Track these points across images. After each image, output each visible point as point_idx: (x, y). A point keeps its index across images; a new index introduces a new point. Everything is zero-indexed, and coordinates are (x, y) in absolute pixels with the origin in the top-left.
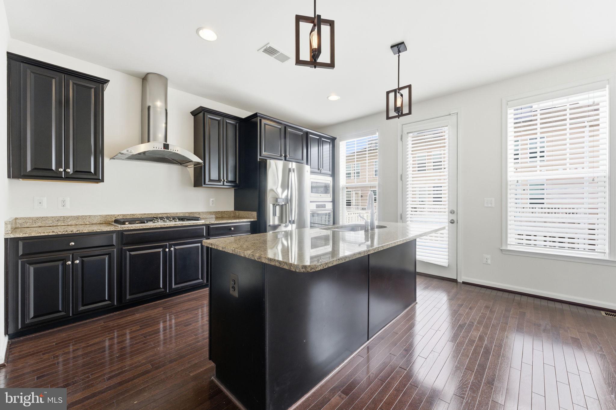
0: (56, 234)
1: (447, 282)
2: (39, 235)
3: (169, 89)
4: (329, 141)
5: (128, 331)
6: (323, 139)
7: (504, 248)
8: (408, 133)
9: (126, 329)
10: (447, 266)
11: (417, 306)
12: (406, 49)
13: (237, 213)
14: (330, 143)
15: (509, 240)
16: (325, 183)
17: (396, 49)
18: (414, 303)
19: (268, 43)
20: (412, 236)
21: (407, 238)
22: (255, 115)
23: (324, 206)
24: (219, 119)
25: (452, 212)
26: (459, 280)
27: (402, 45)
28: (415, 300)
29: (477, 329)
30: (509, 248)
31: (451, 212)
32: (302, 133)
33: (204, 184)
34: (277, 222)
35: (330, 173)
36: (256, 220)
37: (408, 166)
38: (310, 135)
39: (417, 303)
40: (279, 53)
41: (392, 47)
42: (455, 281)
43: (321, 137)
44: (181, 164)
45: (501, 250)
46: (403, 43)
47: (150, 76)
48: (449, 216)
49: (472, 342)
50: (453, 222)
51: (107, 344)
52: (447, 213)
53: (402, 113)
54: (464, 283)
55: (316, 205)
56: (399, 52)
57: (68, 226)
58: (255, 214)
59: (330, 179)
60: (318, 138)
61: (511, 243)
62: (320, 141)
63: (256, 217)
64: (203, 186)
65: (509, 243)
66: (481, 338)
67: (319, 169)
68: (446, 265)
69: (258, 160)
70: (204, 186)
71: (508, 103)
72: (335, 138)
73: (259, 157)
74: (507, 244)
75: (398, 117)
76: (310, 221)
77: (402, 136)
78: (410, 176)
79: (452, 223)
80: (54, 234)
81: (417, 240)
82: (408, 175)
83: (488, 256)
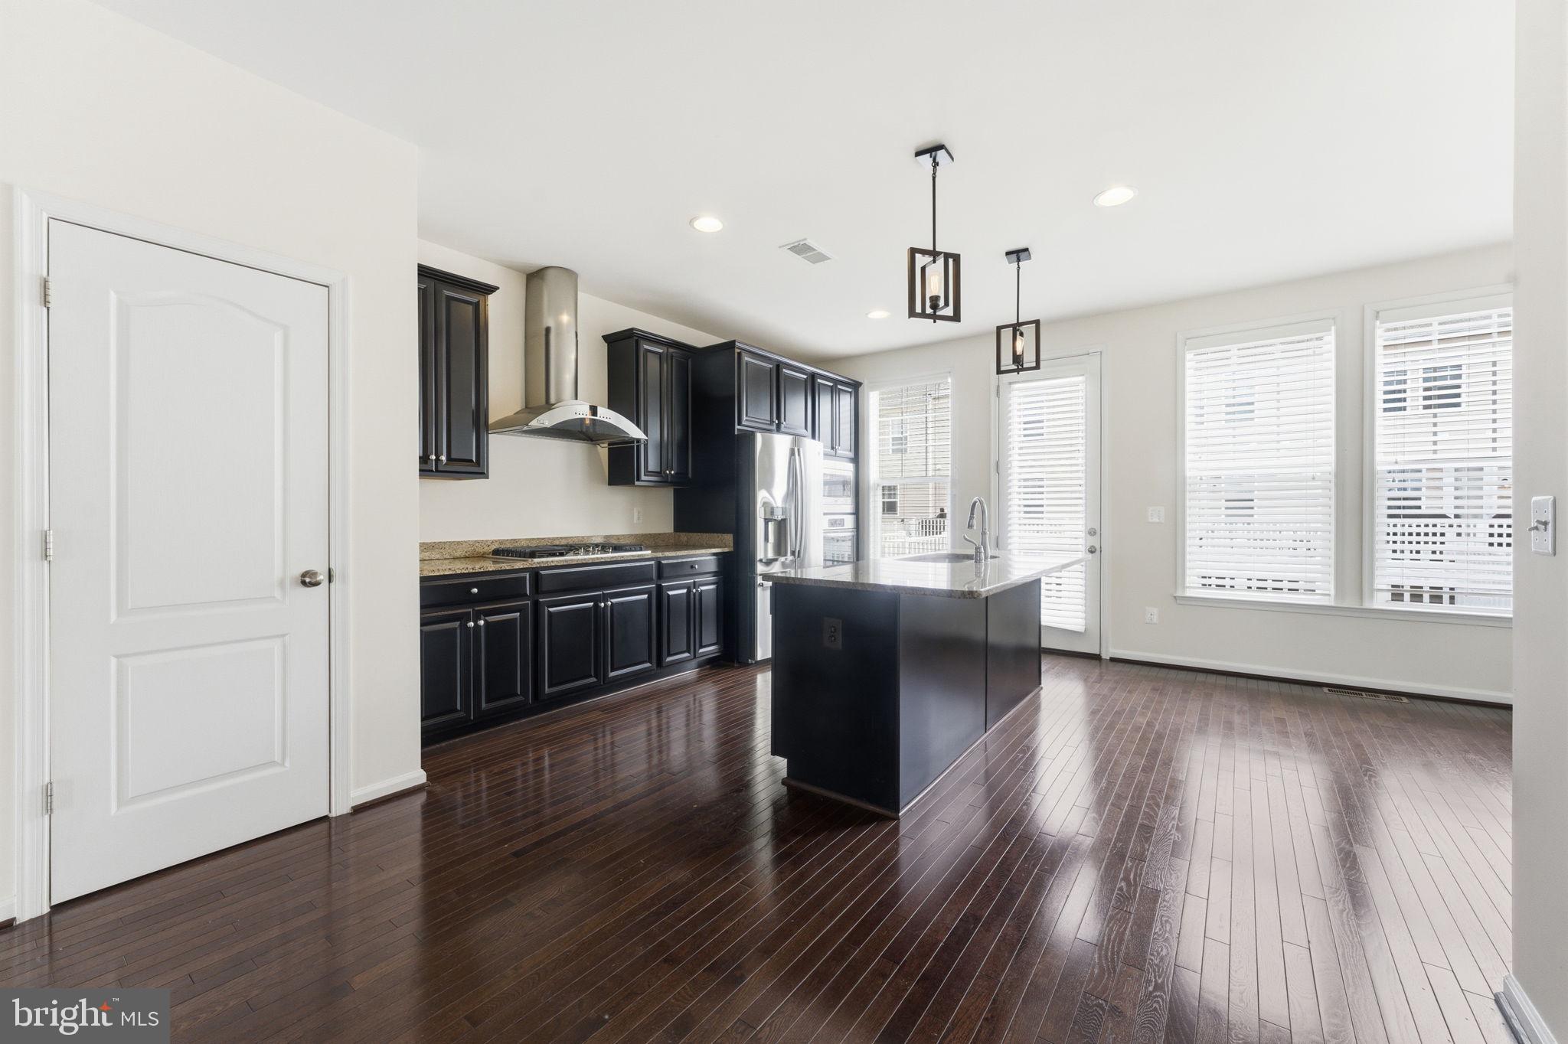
0: (454, 573)
1: (1081, 660)
2: (432, 574)
3: (580, 294)
4: (850, 390)
5: (546, 752)
6: (839, 387)
7: (1179, 594)
8: (1010, 383)
9: (542, 748)
10: (1083, 631)
11: (1043, 693)
12: (1029, 257)
13: (684, 537)
14: (850, 392)
15: (1187, 579)
16: (844, 476)
17: (1014, 256)
18: (1037, 690)
19: (805, 239)
20: (1016, 578)
21: (1008, 582)
22: (731, 345)
23: (842, 523)
24: (661, 351)
25: (1092, 533)
26: (1104, 656)
27: (1026, 253)
28: (1040, 684)
29: (1143, 714)
30: (1189, 593)
31: (1090, 533)
32: (805, 377)
33: (638, 480)
34: (770, 555)
35: (851, 455)
36: (732, 549)
37: (1011, 446)
38: (819, 380)
39: (1042, 688)
40: (814, 252)
41: (1008, 253)
42: (1096, 657)
43: (836, 382)
44: (592, 440)
45: (1175, 597)
46: (1026, 250)
47: (550, 272)
48: (1086, 540)
49: (1137, 729)
50: (1093, 550)
51: (519, 773)
52: (1083, 535)
53: (1022, 365)
54: (1113, 660)
55: (829, 520)
56: (1019, 260)
57: (430, 562)
58: (729, 538)
59: (851, 466)
60: (831, 384)
61: (1191, 585)
62: (834, 390)
63: (732, 545)
64: (634, 484)
65: (1187, 585)
66: (1150, 724)
67: (832, 448)
68: (1081, 629)
69: (736, 433)
70: (637, 483)
71: (1188, 342)
72: (860, 384)
73: (737, 427)
74: (1184, 587)
75: (1018, 371)
76: (825, 556)
77: (998, 386)
78: (1015, 464)
79: (1092, 552)
80: (451, 572)
81: (1044, 580)
82: (1010, 462)
83: (1155, 611)
